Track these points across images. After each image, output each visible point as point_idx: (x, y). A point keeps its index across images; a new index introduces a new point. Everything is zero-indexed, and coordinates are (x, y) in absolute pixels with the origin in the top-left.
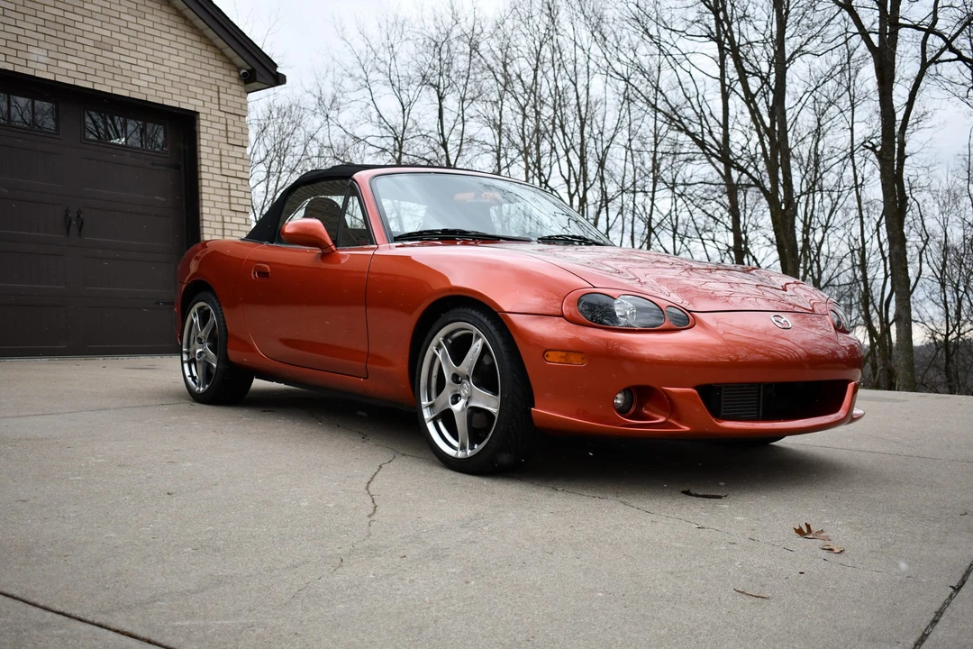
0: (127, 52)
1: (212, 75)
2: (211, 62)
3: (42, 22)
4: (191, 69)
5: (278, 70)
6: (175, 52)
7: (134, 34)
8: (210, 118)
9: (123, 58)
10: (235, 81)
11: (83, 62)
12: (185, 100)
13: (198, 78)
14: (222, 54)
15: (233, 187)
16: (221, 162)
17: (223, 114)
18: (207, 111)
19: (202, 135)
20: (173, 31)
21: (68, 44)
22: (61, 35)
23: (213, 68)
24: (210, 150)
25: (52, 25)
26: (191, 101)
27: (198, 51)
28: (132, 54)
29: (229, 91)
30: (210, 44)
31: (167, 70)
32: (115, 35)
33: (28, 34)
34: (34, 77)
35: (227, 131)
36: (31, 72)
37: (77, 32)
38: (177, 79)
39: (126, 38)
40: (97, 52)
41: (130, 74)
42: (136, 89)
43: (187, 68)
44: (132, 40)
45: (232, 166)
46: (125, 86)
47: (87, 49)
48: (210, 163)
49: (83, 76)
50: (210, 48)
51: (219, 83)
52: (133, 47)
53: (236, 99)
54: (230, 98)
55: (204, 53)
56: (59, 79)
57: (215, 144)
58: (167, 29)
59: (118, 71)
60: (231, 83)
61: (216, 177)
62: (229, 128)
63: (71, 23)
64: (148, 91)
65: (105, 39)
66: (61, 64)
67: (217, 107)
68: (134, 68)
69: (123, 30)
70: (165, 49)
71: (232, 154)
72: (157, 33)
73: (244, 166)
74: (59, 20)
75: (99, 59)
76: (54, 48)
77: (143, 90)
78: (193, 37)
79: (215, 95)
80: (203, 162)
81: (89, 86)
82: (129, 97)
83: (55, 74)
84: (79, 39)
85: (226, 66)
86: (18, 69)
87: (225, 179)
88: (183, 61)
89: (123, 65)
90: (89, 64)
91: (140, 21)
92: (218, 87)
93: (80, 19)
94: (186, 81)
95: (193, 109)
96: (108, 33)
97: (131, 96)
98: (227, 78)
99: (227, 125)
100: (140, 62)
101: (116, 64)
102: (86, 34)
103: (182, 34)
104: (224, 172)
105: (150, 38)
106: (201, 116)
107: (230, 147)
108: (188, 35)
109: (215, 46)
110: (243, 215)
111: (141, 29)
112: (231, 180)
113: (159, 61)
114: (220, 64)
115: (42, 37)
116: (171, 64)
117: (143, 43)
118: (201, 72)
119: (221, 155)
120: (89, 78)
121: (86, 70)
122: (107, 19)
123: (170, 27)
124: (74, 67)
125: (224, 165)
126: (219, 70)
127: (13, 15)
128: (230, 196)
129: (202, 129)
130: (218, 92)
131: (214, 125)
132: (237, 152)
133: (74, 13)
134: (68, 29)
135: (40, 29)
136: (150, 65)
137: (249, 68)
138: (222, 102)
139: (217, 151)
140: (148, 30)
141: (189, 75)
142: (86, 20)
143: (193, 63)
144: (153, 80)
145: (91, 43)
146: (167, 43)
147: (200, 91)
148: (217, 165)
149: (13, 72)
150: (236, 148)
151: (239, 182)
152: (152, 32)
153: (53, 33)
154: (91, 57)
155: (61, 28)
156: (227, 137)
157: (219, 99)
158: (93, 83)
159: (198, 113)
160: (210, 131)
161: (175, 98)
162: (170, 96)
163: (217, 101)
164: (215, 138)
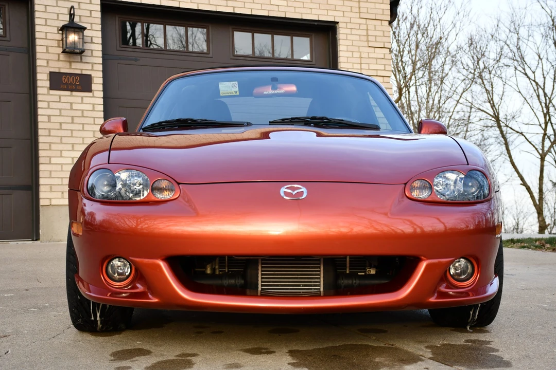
8: (349, 26)
12: (325, 12)
16: (361, 64)
17: (364, 21)
18: (348, 20)
19: (341, 42)
24: (350, 54)
26: (330, 13)
34: (179, 8)
35: (368, 35)
36: (176, 5)
42: (276, 8)
45: (372, 67)
46: (265, 7)
48: (350, 66)
49: (224, 3)
53: (377, 6)
54: (372, 5)
56: (202, 7)
57: (356, 49)
62: (370, 33)
64: (287, 9)
67: (357, 15)
71: (371, 55)
73: (385, 65)
77: (281, 9)
79: (356, 4)
80: (343, 65)
81: (230, 10)
82: (269, 16)
83: (198, 4)
86: (164, 3)
95: (332, 20)
97: (271, 15)
99: (367, 30)
106: (340, 25)
107: (371, 50)
119: (361, 58)
120: (230, 4)
125: (364, 66)
129: (341, 37)
131: (354, 32)
132: (379, 53)
138: (362, 10)
139: (357, 55)
148: (357, 67)
149: (160, 6)
150: (377, 50)
156: (368, 41)
157: (359, 8)
158: (234, 7)
159: (337, 23)
160: (349, 37)
161: (314, 11)
162: (309, 11)
163: (357, 10)
164: (355, 43)
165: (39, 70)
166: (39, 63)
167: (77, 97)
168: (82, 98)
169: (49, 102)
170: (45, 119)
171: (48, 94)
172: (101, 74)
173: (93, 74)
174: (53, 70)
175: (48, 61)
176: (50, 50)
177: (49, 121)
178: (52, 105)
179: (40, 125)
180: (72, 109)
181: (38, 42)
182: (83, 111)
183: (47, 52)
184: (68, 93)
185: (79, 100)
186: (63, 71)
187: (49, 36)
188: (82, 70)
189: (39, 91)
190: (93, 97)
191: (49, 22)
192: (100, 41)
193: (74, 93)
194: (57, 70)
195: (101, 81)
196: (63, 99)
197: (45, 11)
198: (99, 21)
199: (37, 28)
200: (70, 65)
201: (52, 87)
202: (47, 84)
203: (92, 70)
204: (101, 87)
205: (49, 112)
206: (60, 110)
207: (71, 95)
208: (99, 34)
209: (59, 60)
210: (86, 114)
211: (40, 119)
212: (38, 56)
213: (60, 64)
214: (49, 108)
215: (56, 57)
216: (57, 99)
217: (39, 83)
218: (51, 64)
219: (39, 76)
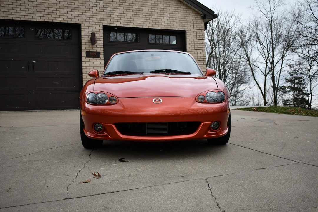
0: (160, 15)
1: (191, 18)
2: (191, 14)
3: (132, 11)
4: (183, 17)
5: (215, 13)
6: (177, 13)
7: (163, 9)
8: (190, 32)
9: (159, 17)
10: (200, 19)
11: (145, 21)
12: (181, 27)
13: (186, 20)
14: (195, 11)
15: (199, 53)
16: (194, 45)
17: (195, 30)
18: (189, 30)
19: (187, 38)
20: (176, 6)
21: (140, 16)
22: (138, 14)
23: (191, 16)
24: (190, 42)
25: (135, 11)
26: (183, 27)
27: (186, 12)
28: (162, 16)
29: (197, 22)
30: (190, 8)
31: (174, 19)
32: (156, 11)
33: (127, 15)
34: (129, 27)
35: (196, 35)
36: (128, 26)
37: (143, 12)
38: (178, 21)
39: (160, 11)
40: (150, 17)
41: (161, 22)
42: (164, 26)
43: (182, 17)
44: (162, 11)
45: (198, 46)
46: (159, 26)
47: (147, 16)
48: (190, 46)
49: (145, 25)
50: (190, 10)
51: (193, 20)
52: (162, 14)
53: (200, 25)
54: (198, 24)
55: (188, 12)
56: (137, 27)
57: (192, 40)
58: (174, 6)
59: (157, 22)
60: (198, 20)
61: (192, 50)
62: (197, 34)
63: (141, 10)
64: (168, 26)
65: (152, 13)
66: (138, 22)
67: (193, 28)
68: (162, 20)
69: (159, 9)
70: (174, 12)
71: (198, 42)
72: (171, 8)
73: (203, 46)
74: (137, 9)
75: (150, 19)
76: (136, 18)
77: (166, 26)
78: (184, 7)
79: (192, 24)
80: (188, 46)
81: (147, 27)
82: (161, 29)
83: (136, 26)
84: (144, 14)
85: (196, 14)
86: (124, 26)
87: (196, 51)
88: (180, 15)
89: (159, 20)
90: (147, 21)
91: (164, 5)
92: (193, 22)
93: (144, 8)
94: (182, 21)
95: (184, 30)
96: (154, 11)
97: (162, 29)
98: (197, 19)
99: (196, 33)
100: (164, 18)
101: (156, 19)
102: (146, 12)
103: (180, 7)
104: (195, 49)
105: (168, 10)
106: (187, 32)
107: (198, 40)
108: (182, 7)
109: (192, 9)
110: (203, 62)
111: (165, 8)
112: (198, 51)
113: (172, 16)
114: (194, 14)
115: (132, 15)
116: (175, 17)
117: (166, 12)
118: (187, 18)
119: (194, 43)
120: (147, 25)
121: (146, 23)
122: (153, 6)
123: (175, 5)
124: (142, 23)
125: (195, 46)
126: (193, 16)
127: (123, 10)
128: (198, 56)
129: (187, 36)
130: (193, 23)
131: (192, 34)
132: (201, 42)
133: (142, 6)
134: (140, 12)
135: (131, 13)
136: (168, 18)
137: (204, 14)
138: (194, 26)
139: (193, 42)
140: (167, 8)
141: (182, 19)
142: (146, 8)
143: (184, 15)
144: (169, 22)
145: (148, 15)
146: (174, 10)
147: (187, 24)
148: (193, 46)
149: (123, 27)
150: (200, 41)
151: (201, 51)
152: (169, 8)
153: (135, 13)
154: (147, 19)
155: (138, 11)
156: (197, 37)
157: (193, 25)
158: (149, 26)
159: (186, 31)
160: (190, 36)
161: (177, 27)
162: (175, 27)
163: (193, 26)
164: (192, 38)
165: (83, 51)
166: (83, 48)
167: (95, 60)
168: (97, 60)
169: (86, 62)
170: (85, 68)
171: (86, 59)
172: (103, 51)
173: (100, 51)
174: (87, 51)
175: (85, 48)
176: (86, 44)
177: (86, 68)
178: (87, 63)
179: (83, 70)
180: (93, 64)
181: (82, 41)
182: (97, 64)
183: (85, 44)
184: (92, 58)
185: (96, 61)
186: (90, 51)
187: (86, 39)
188: (97, 50)
189: (83, 58)
190: (101, 59)
191: (86, 34)
192: (102, 40)
193: (94, 58)
194: (88, 51)
195: (103, 54)
196: (91, 60)
197: (85, 31)
198: (102, 33)
199: (82, 36)
200: (93, 49)
201: (87, 57)
202: (85, 55)
203: (100, 50)
204: (103, 56)
205: (86, 65)
206: (90, 64)
207: (93, 59)
208: (102, 37)
209: (89, 47)
210: (98, 65)
211: (83, 68)
212: (82, 46)
213: (89, 48)
214: (86, 64)
215: (88, 46)
216: (88, 60)
217: (83, 55)
218: (87, 48)
219: (83, 53)
